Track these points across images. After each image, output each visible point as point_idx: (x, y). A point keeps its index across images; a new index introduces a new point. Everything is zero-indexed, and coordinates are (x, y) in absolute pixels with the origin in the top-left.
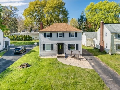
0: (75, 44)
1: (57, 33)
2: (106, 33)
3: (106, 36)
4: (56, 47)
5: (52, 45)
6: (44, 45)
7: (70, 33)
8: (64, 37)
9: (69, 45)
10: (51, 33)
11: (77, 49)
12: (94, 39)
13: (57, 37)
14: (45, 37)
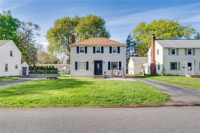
0: (117, 62)
1: (94, 48)
2: (158, 51)
3: (158, 54)
4: (92, 66)
5: (87, 63)
6: (76, 63)
7: (111, 48)
8: (102, 52)
9: (109, 63)
10: (86, 48)
11: (120, 69)
12: (144, 65)
13: (94, 52)
14: (78, 52)
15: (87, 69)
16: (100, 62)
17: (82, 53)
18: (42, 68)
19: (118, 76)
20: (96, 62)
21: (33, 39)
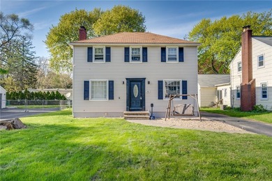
0: (179, 82)
1: (127, 49)
4: (121, 91)
5: (111, 83)
6: (86, 84)
7: (163, 50)
8: (145, 60)
9: (160, 83)
10: (108, 49)
11: (185, 98)
12: (219, 89)
13: (127, 59)
14: (90, 59)
15: (111, 97)
16: (141, 82)
17: (99, 62)
18: (39, 95)
19: (183, 115)
20: (131, 82)
21: (31, 50)
